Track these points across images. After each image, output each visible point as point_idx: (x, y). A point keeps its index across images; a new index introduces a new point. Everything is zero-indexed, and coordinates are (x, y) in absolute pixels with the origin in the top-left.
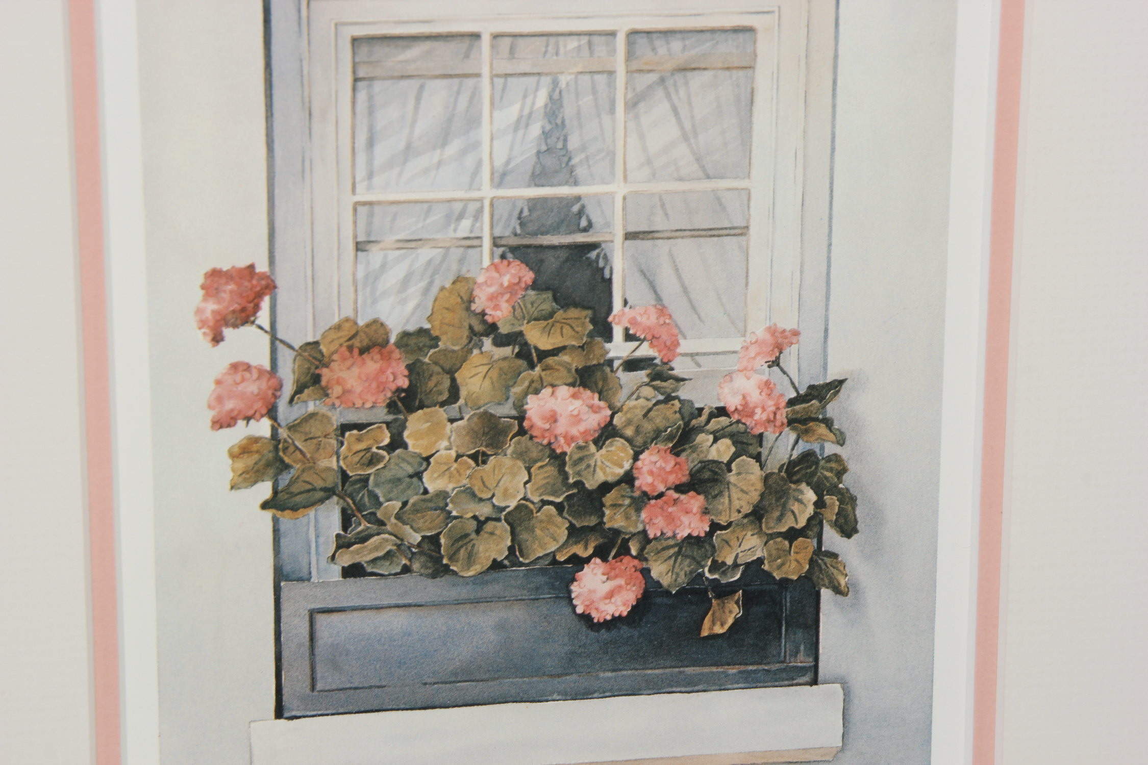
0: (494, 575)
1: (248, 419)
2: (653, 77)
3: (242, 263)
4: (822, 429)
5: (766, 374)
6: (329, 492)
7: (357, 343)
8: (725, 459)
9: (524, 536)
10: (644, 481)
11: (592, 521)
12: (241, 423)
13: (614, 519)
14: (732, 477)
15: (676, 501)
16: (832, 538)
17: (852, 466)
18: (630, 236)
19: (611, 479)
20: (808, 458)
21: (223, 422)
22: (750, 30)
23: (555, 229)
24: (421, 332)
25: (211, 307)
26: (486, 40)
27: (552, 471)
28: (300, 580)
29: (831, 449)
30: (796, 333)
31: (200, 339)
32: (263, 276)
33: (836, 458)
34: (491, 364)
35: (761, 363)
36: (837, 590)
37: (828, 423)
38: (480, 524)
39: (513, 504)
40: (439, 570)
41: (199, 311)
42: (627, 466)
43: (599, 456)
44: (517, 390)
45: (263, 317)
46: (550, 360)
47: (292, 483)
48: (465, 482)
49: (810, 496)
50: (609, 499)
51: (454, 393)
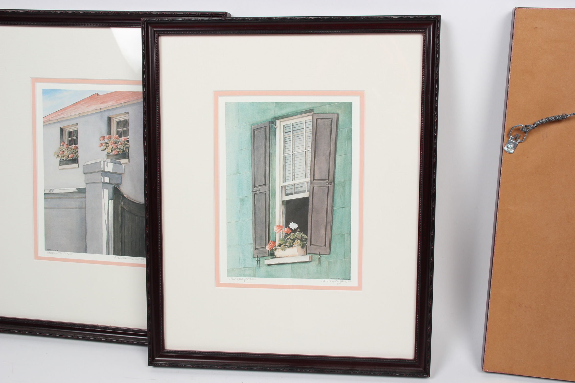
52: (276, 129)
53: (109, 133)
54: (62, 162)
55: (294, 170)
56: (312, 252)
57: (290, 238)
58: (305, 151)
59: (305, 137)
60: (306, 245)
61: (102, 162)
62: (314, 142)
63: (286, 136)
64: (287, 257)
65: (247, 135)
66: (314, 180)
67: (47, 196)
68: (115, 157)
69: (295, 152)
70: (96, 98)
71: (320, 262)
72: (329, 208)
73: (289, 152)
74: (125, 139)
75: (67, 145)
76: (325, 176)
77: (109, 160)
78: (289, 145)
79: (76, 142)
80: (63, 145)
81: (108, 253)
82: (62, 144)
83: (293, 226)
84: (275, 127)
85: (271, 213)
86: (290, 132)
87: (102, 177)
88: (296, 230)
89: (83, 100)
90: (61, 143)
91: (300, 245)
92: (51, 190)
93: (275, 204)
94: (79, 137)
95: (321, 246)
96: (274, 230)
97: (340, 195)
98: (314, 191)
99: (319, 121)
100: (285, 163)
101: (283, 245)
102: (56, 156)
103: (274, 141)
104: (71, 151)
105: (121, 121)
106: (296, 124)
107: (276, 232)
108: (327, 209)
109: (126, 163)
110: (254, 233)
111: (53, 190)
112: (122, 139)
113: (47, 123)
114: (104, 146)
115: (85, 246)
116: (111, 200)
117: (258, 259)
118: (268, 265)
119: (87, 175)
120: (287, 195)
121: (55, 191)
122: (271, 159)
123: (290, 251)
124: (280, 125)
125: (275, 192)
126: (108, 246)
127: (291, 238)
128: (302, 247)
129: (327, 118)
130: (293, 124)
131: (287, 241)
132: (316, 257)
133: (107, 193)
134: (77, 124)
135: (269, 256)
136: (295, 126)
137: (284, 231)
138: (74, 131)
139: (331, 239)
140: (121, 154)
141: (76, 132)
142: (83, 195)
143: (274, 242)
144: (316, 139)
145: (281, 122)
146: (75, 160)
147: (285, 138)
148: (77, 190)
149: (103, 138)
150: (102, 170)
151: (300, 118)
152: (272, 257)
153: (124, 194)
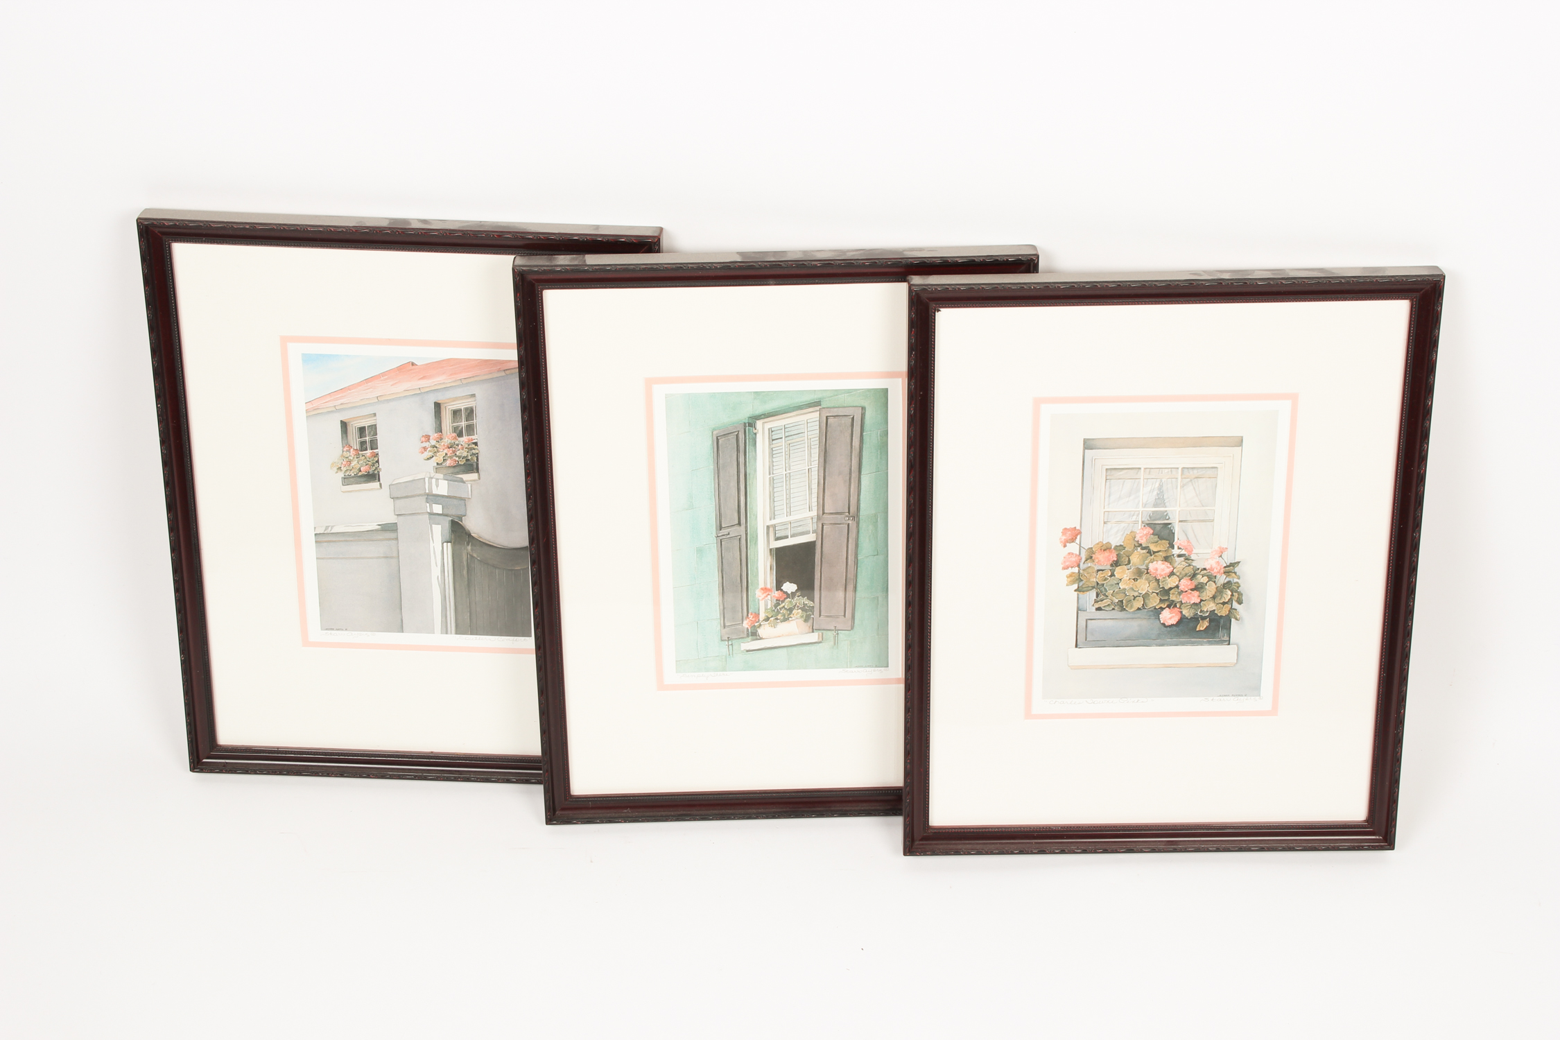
0: (1138, 611)
1: (1072, 567)
2: (1189, 480)
3: (1073, 527)
4: (1233, 575)
5: (1218, 559)
6: (1093, 587)
7: (1103, 548)
8: (1205, 582)
9: (1147, 601)
10: (1182, 587)
11: (1166, 598)
12: (1070, 568)
13: (1172, 597)
14: (1207, 587)
15: (1191, 593)
16: (1235, 605)
17: (1241, 585)
18: (1180, 521)
19: (1172, 587)
20: (1229, 582)
21: (1065, 568)
22: (1216, 468)
23: (1159, 519)
24: (1121, 545)
25: (1064, 538)
26: (1142, 469)
27: (1156, 584)
28: (1084, 611)
29: (1236, 580)
30: (1227, 549)
31: (1061, 546)
32: (1078, 530)
33: (1237, 583)
34: (1140, 555)
35: (1217, 556)
36: (1236, 619)
37: (1235, 573)
38: (1135, 598)
39: (1144, 593)
40: (1123, 609)
41: (1060, 539)
42: (1177, 583)
43: (1169, 580)
44: (1147, 562)
45: (1078, 541)
46: (1156, 554)
47: (1083, 584)
48: (1131, 586)
49: (1229, 593)
50: (1171, 592)
51: (1129, 562)
52: (755, 434)
53: (439, 429)
54: (347, 480)
55: (789, 499)
56: (823, 627)
57: (784, 607)
58: (807, 468)
59: (808, 446)
60: (812, 616)
61: (427, 480)
62: (822, 454)
63: (773, 446)
64: (779, 636)
65: (705, 446)
66: (824, 513)
67: (320, 539)
68: (451, 470)
69: (790, 470)
70: (411, 370)
71: (836, 643)
72: (851, 558)
73: (780, 471)
74: (469, 441)
75: (357, 449)
76: (842, 506)
77: (441, 476)
78: (780, 461)
79: (374, 445)
80: (349, 451)
81: (445, 631)
82: (345, 449)
83: (790, 587)
84: (755, 431)
85: (751, 568)
86: (781, 438)
87: (428, 504)
88: (793, 594)
89: (383, 374)
90: (343, 447)
91: (802, 617)
92: (327, 528)
93: (758, 555)
94: (379, 437)
95: (837, 617)
96: (757, 596)
97: (870, 536)
98: (824, 532)
99: (831, 420)
100: (774, 488)
101: (772, 619)
102: (335, 469)
103: (754, 453)
104: (365, 461)
105: (461, 410)
106: (791, 425)
107: (760, 598)
108: (847, 558)
109: (474, 481)
110: (721, 602)
111: (332, 528)
112: (464, 440)
113: (314, 411)
114: (430, 451)
115: (400, 621)
116: (448, 542)
117: (730, 643)
118: (747, 651)
119: (398, 502)
120: (777, 539)
121: (335, 530)
122: (748, 484)
123: (783, 627)
124: (763, 429)
125: (757, 536)
126: (444, 619)
127: (786, 607)
128: (806, 621)
129: (845, 414)
130: (786, 426)
131: (778, 612)
132: (830, 634)
133: (439, 531)
134: (375, 415)
135: (748, 636)
136: (790, 429)
137: (774, 596)
138: (369, 426)
139: (855, 606)
140: (464, 464)
141: (374, 428)
142: (392, 535)
143: (757, 615)
144: (825, 448)
145: (764, 423)
146: (373, 477)
147: (772, 449)
148: (379, 527)
149: (428, 438)
150: (427, 491)
151: (797, 415)
152: (754, 637)
153: (471, 532)
